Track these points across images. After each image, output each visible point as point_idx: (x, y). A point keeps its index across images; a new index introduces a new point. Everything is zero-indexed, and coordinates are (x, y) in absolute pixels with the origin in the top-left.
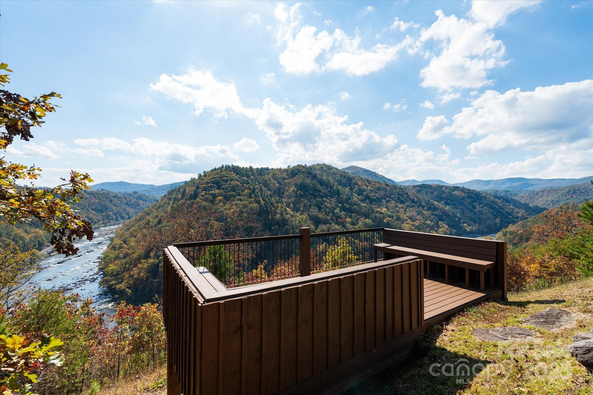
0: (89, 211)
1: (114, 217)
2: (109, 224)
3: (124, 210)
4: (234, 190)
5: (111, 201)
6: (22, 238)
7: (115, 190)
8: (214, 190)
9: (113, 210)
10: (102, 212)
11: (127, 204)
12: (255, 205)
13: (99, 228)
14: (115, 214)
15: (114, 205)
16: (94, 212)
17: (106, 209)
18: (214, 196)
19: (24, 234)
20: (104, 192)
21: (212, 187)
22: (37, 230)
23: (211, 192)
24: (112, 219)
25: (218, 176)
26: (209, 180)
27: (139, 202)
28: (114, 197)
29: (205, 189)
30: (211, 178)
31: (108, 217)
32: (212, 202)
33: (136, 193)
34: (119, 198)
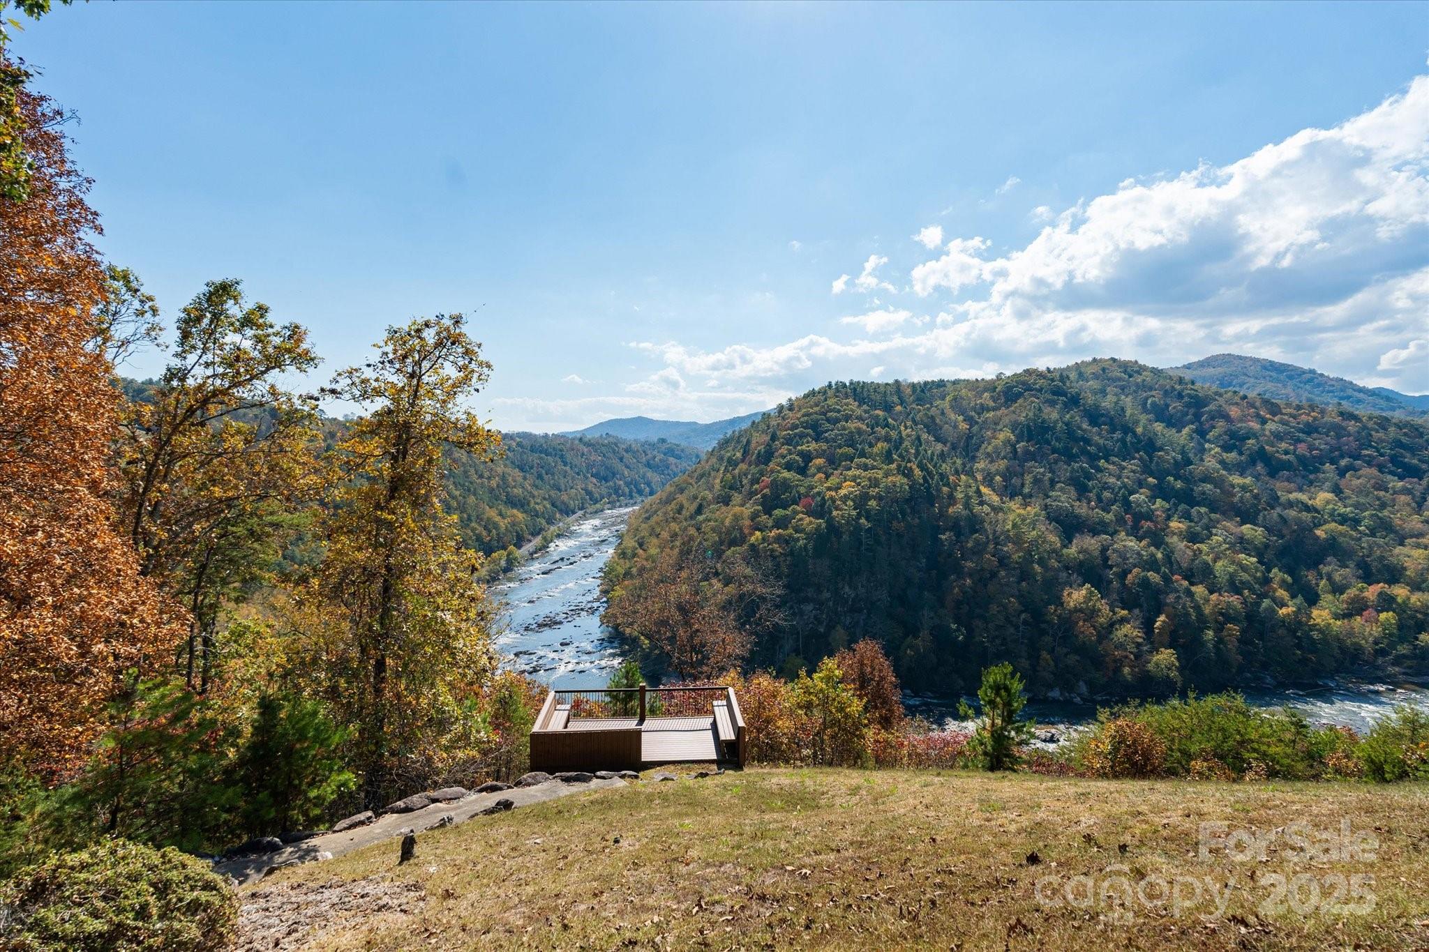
0: (587, 478)
1: (627, 490)
2: (618, 504)
3: (643, 477)
4: (851, 442)
5: (621, 459)
6: (496, 526)
7: (629, 436)
8: (808, 442)
9: (625, 478)
10: (606, 481)
11: (648, 465)
12: (900, 480)
13: (602, 511)
14: (628, 484)
15: (627, 467)
16: (594, 480)
17: (614, 474)
18: (808, 458)
19: (497, 519)
20: (611, 440)
21: (802, 436)
22: (515, 511)
23: (799, 448)
24: (624, 495)
25: (817, 409)
26: (798, 419)
27: (667, 460)
28: (627, 451)
29: (788, 441)
30: (803, 416)
31: (616, 490)
32: (802, 471)
33: (663, 441)
34: (634, 452)
